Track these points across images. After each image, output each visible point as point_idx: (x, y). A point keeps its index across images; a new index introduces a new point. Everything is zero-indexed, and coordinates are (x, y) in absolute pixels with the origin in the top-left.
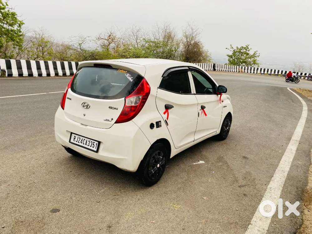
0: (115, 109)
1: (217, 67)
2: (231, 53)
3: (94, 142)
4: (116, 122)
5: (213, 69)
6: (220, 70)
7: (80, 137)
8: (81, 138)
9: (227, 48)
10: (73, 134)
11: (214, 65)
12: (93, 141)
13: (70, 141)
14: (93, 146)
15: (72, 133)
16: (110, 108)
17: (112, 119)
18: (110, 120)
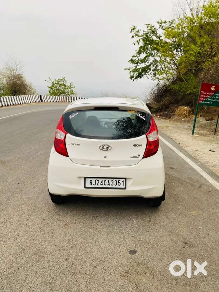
0: (139, 145)
1: (43, 98)
2: (51, 85)
3: (119, 181)
4: (144, 157)
5: (40, 100)
6: (46, 101)
7: (98, 179)
8: (100, 180)
9: (46, 81)
10: (87, 179)
11: (40, 96)
12: (117, 180)
13: (85, 187)
14: (119, 184)
15: (85, 178)
16: (135, 145)
17: (139, 155)
18: (137, 156)
